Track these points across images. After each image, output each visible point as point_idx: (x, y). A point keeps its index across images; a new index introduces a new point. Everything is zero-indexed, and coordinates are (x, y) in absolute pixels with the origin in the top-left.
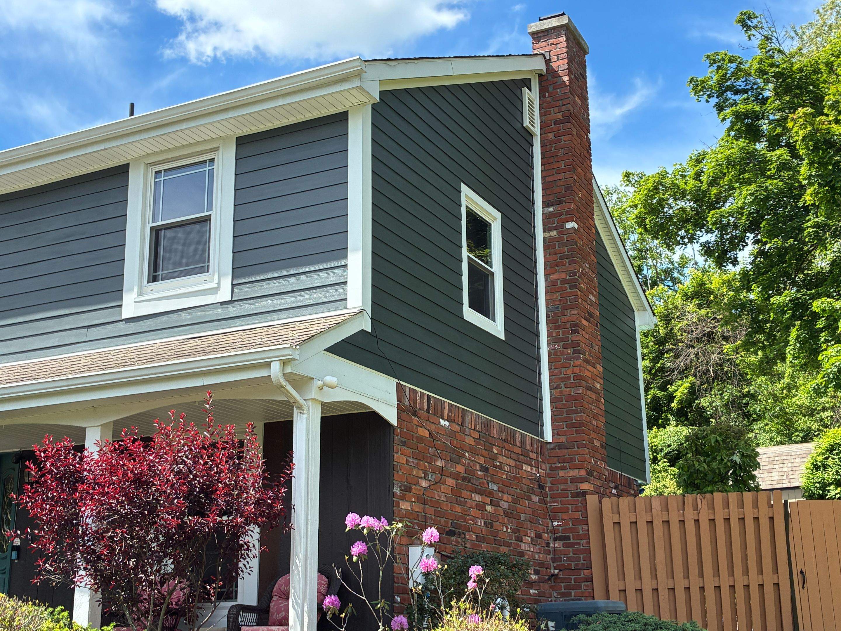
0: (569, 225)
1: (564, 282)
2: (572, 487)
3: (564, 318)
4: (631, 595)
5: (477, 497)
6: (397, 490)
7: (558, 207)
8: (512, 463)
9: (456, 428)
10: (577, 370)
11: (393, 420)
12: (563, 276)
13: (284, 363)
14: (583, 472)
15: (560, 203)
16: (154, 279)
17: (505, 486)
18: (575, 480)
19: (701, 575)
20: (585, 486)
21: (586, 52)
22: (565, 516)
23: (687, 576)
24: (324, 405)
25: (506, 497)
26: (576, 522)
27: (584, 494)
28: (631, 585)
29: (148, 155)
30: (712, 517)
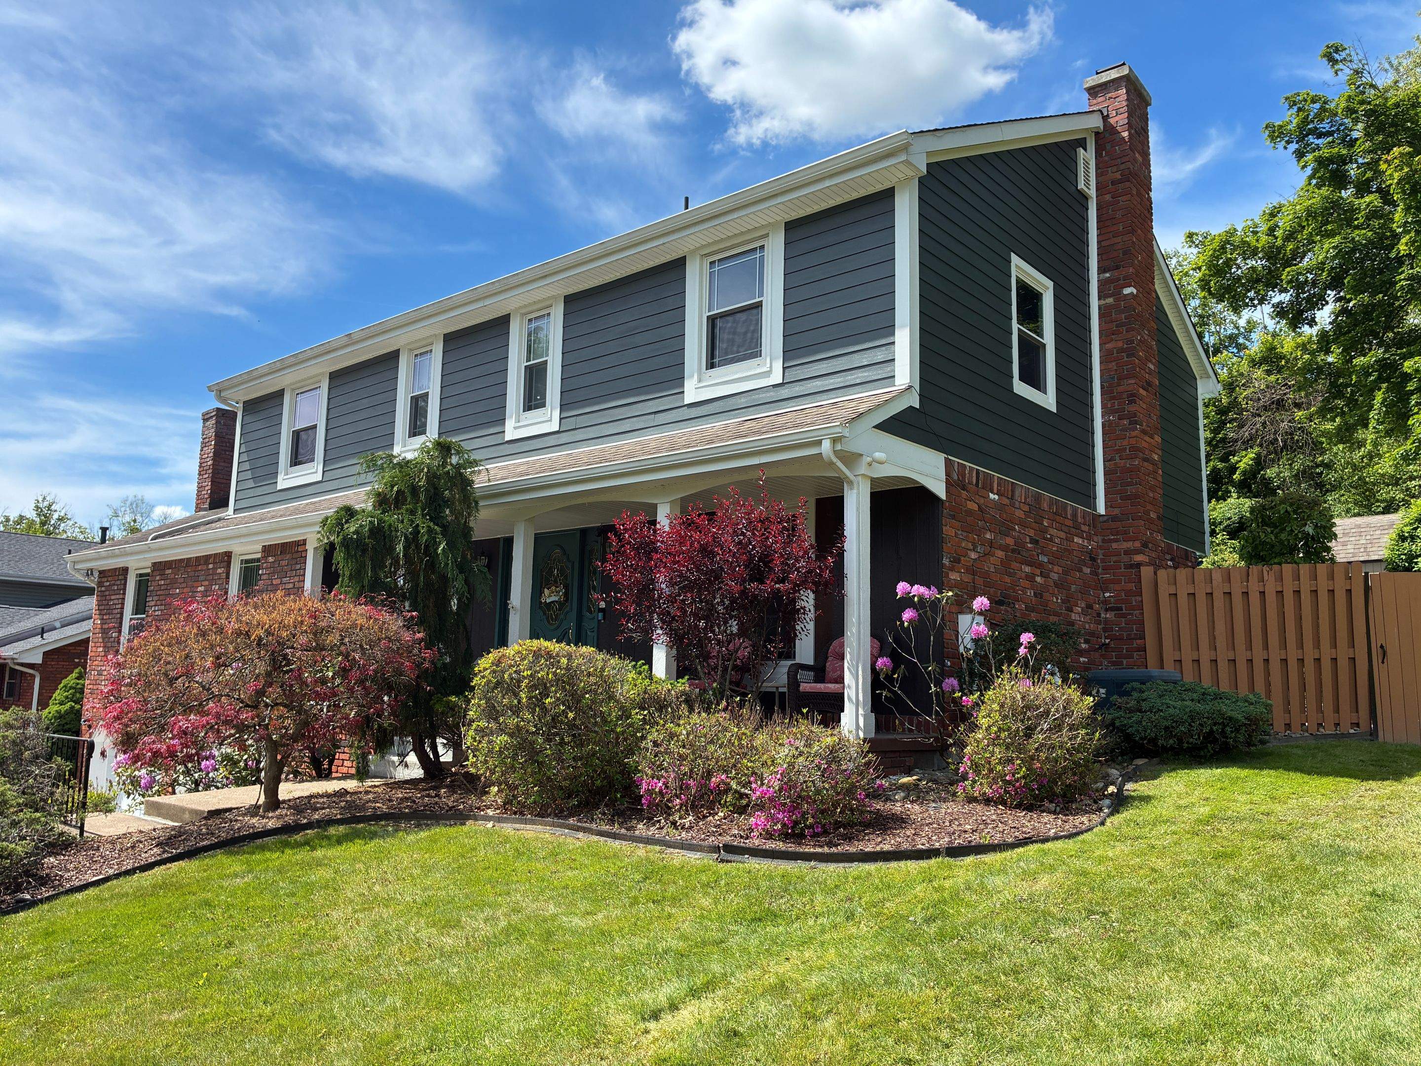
0: (1127, 291)
1: (1121, 350)
2: (1126, 558)
3: (1120, 389)
4: (1188, 666)
5: (1027, 569)
6: (946, 561)
7: (1116, 273)
8: (1063, 535)
9: (1006, 501)
10: (1133, 441)
11: (943, 495)
12: (1120, 344)
13: (835, 441)
14: (1137, 544)
15: (1117, 268)
16: (711, 365)
17: (1056, 558)
18: (1127, 552)
19: (1266, 647)
20: (1139, 558)
21: (1148, 104)
22: (1117, 587)
23: (1250, 647)
24: (873, 480)
25: (1056, 568)
26: (1129, 593)
27: (1138, 565)
28: (1187, 655)
29: (703, 246)
30: (1280, 589)
